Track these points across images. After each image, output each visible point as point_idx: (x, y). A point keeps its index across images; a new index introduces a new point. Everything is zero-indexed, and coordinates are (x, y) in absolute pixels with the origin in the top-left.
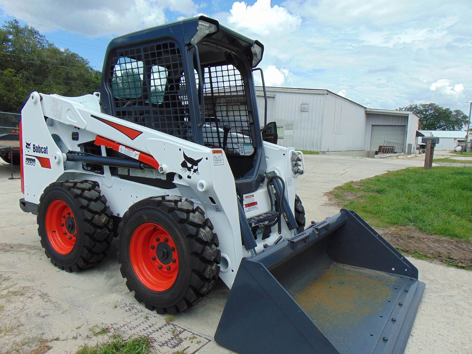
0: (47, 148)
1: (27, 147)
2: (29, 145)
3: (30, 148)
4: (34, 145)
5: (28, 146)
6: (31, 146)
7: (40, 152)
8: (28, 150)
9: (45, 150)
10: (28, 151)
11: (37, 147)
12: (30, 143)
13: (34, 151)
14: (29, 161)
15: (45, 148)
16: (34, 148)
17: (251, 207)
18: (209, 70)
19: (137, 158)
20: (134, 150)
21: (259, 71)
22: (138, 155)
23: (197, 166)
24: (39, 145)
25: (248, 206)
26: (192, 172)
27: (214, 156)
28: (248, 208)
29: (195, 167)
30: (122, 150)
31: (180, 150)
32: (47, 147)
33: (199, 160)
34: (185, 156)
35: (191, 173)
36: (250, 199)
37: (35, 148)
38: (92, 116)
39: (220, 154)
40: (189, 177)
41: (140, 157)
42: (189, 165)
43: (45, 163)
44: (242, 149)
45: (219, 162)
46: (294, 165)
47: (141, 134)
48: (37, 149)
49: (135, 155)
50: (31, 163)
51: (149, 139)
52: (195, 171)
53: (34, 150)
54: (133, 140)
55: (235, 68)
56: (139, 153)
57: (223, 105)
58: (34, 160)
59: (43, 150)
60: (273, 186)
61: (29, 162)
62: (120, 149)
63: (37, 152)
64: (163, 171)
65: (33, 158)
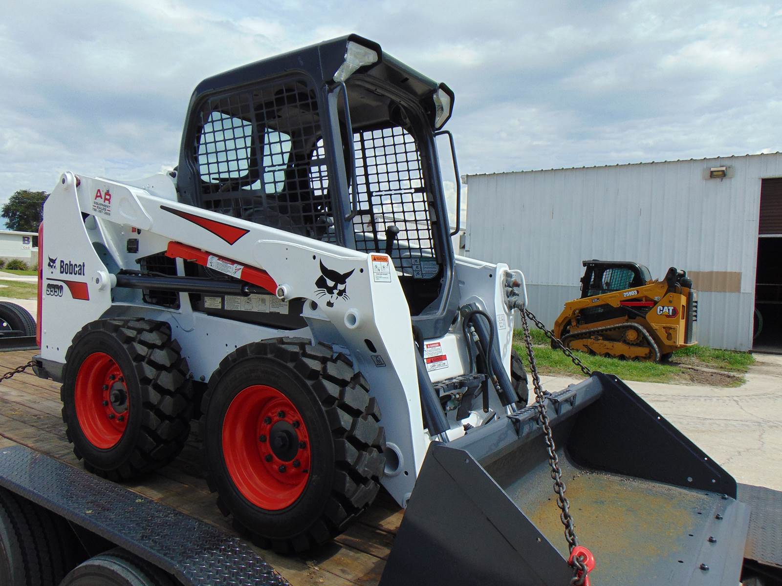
0: (84, 266)
1: (49, 265)
2: (53, 261)
3: (55, 266)
4: (62, 262)
5: (52, 264)
6: (58, 264)
7: (72, 274)
8: (51, 270)
9: (81, 269)
10: (52, 273)
11: (67, 264)
12: (56, 259)
13: (62, 272)
14: (53, 289)
15: (80, 265)
16: (62, 267)
17: (437, 364)
18: (362, 137)
19: (238, 275)
20: (233, 262)
21: (447, 135)
22: (241, 270)
23: (344, 285)
24: (70, 262)
25: (432, 362)
26: (335, 295)
27: (374, 266)
28: (431, 364)
29: (341, 287)
30: (213, 264)
31: (314, 257)
32: (84, 263)
33: (348, 275)
34: (323, 268)
35: (334, 298)
36: (433, 349)
37: (64, 267)
38: (163, 207)
39: (385, 264)
40: (330, 304)
41: (243, 273)
42: (330, 283)
43: (80, 291)
44: (417, 267)
45: (383, 276)
46: (509, 294)
47: (246, 233)
48: (67, 268)
49: (236, 272)
50: (56, 292)
51: (259, 241)
52: (341, 293)
53: (62, 270)
54: (231, 244)
55: (405, 132)
56: (242, 267)
57: (385, 195)
58: (61, 287)
59: (77, 269)
60: (473, 329)
61: (52, 291)
62: (209, 262)
63: (67, 273)
64: (283, 295)
65: (60, 283)
